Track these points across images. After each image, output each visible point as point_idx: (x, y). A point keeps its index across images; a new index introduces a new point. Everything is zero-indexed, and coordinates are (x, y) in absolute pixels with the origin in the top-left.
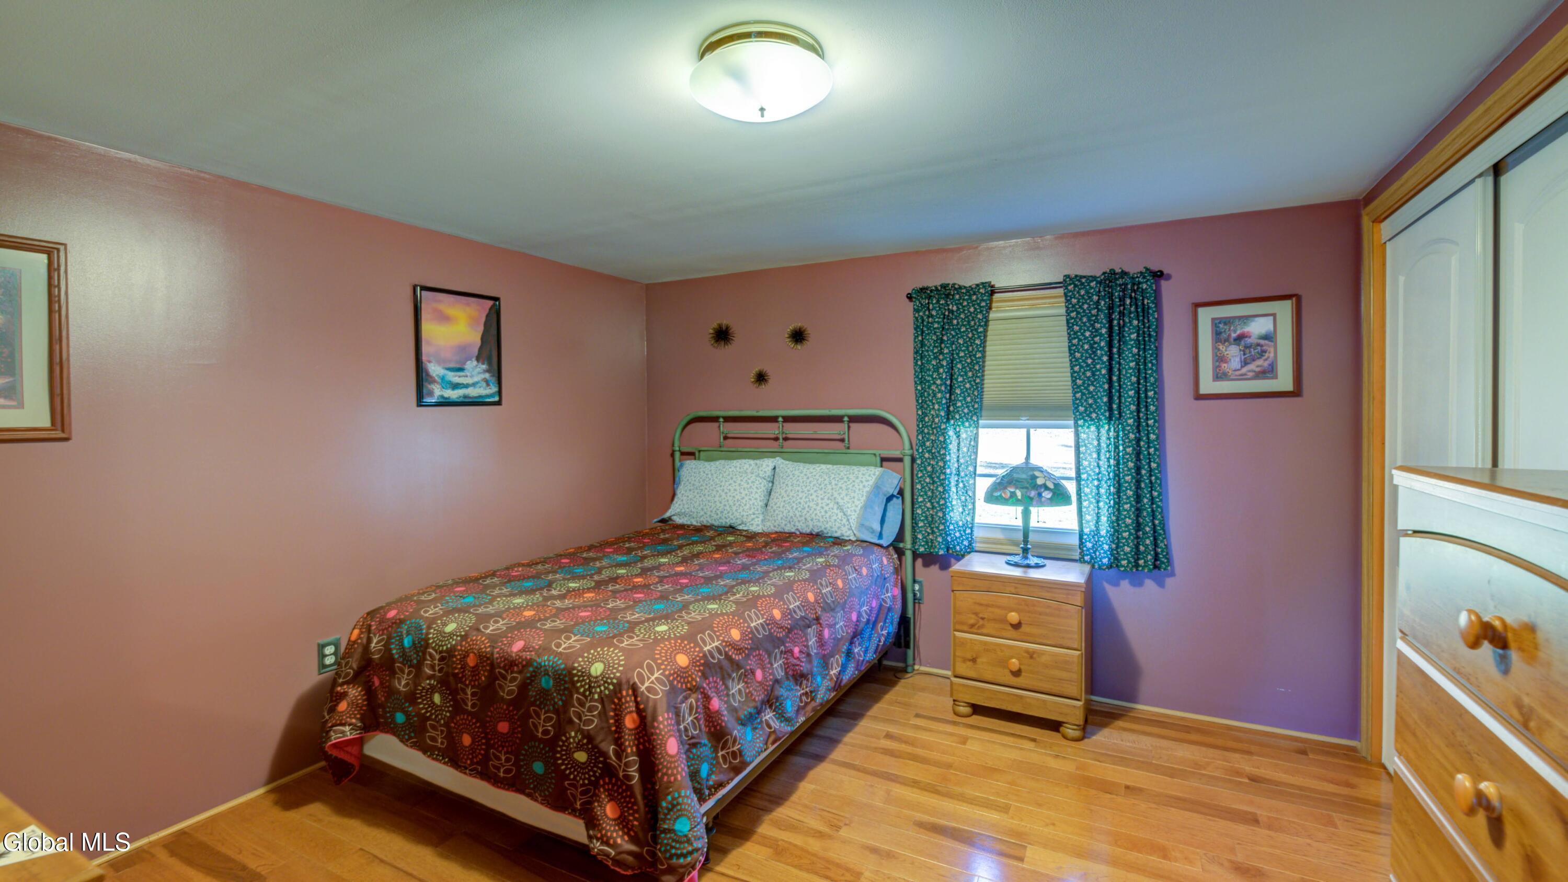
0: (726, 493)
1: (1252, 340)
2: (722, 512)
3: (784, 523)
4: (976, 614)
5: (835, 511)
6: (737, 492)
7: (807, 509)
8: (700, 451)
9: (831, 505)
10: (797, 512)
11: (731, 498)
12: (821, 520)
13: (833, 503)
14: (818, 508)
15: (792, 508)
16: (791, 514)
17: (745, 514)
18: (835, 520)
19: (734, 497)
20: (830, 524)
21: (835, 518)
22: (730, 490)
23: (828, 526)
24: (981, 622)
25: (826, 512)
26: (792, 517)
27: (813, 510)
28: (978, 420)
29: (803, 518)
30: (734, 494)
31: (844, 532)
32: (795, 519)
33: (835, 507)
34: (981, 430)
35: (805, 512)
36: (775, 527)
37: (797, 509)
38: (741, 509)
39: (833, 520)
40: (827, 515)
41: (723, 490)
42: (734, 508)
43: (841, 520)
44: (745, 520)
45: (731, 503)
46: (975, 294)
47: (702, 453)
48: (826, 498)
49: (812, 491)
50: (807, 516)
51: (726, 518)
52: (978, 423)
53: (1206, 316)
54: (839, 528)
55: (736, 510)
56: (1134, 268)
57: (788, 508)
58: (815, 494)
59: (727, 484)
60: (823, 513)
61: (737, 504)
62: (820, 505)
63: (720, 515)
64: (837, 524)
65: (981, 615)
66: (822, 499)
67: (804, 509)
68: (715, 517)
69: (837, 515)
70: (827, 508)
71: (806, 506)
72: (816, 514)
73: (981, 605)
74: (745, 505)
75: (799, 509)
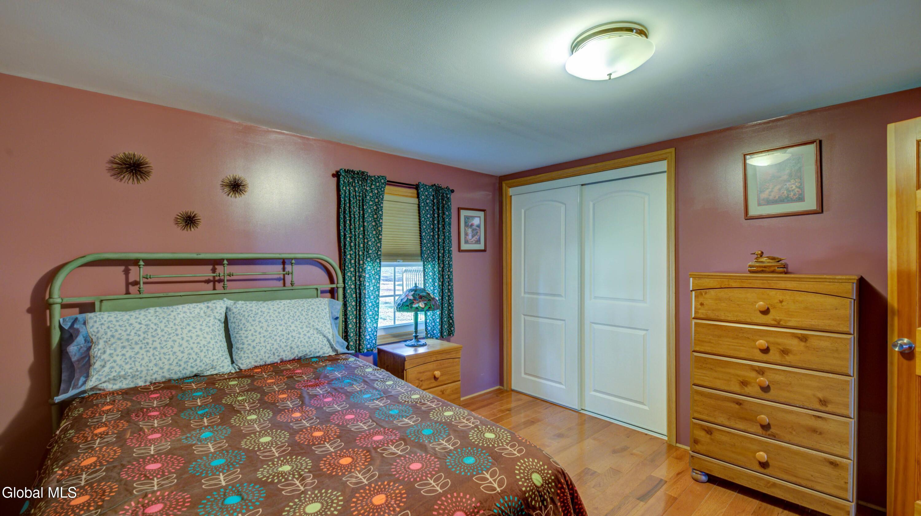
0: (188, 341)
1: (474, 227)
2: (186, 362)
3: (267, 355)
4: (418, 379)
5: (316, 335)
6: (201, 338)
7: (291, 339)
8: (101, 301)
9: (311, 332)
10: (281, 343)
11: (196, 345)
12: (306, 345)
13: (312, 330)
14: (301, 336)
15: (276, 340)
16: (276, 346)
17: (215, 358)
18: (318, 343)
19: (198, 343)
20: (314, 347)
21: (317, 341)
22: (191, 337)
23: (312, 349)
24: (421, 383)
25: (309, 338)
26: (276, 349)
27: (297, 338)
28: (380, 262)
29: (289, 348)
30: (198, 340)
31: (325, 351)
32: (280, 350)
33: (315, 332)
34: (382, 268)
35: (290, 342)
36: (256, 362)
37: (280, 341)
38: (210, 353)
39: (316, 343)
40: (311, 340)
41: (183, 339)
42: (202, 355)
43: (323, 342)
44: (215, 364)
45: (196, 350)
46: (378, 182)
47: (104, 303)
48: (304, 327)
49: (289, 323)
50: (292, 345)
51: (192, 367)
52: (380, 264)
53: (463, 213)
54: (321, 348)
55: (205, 356)
56: (444, 186)
57: (271, 341)
58: (293, 326)
59: (185, 331)
60: (307, 339)
61: (205, 350)
62: (302, 333)
63: (183, 366)
64: (320, 346)
65: (421, 379)
66: (302, 328)
67: (288, 339)
68: (177, 369)
69: (319, 338)
70: (309, 335)
71: (290, 336)
72: (301, 342)
73: (420, 373)
74: (214, 349)
75: (284, 340)
